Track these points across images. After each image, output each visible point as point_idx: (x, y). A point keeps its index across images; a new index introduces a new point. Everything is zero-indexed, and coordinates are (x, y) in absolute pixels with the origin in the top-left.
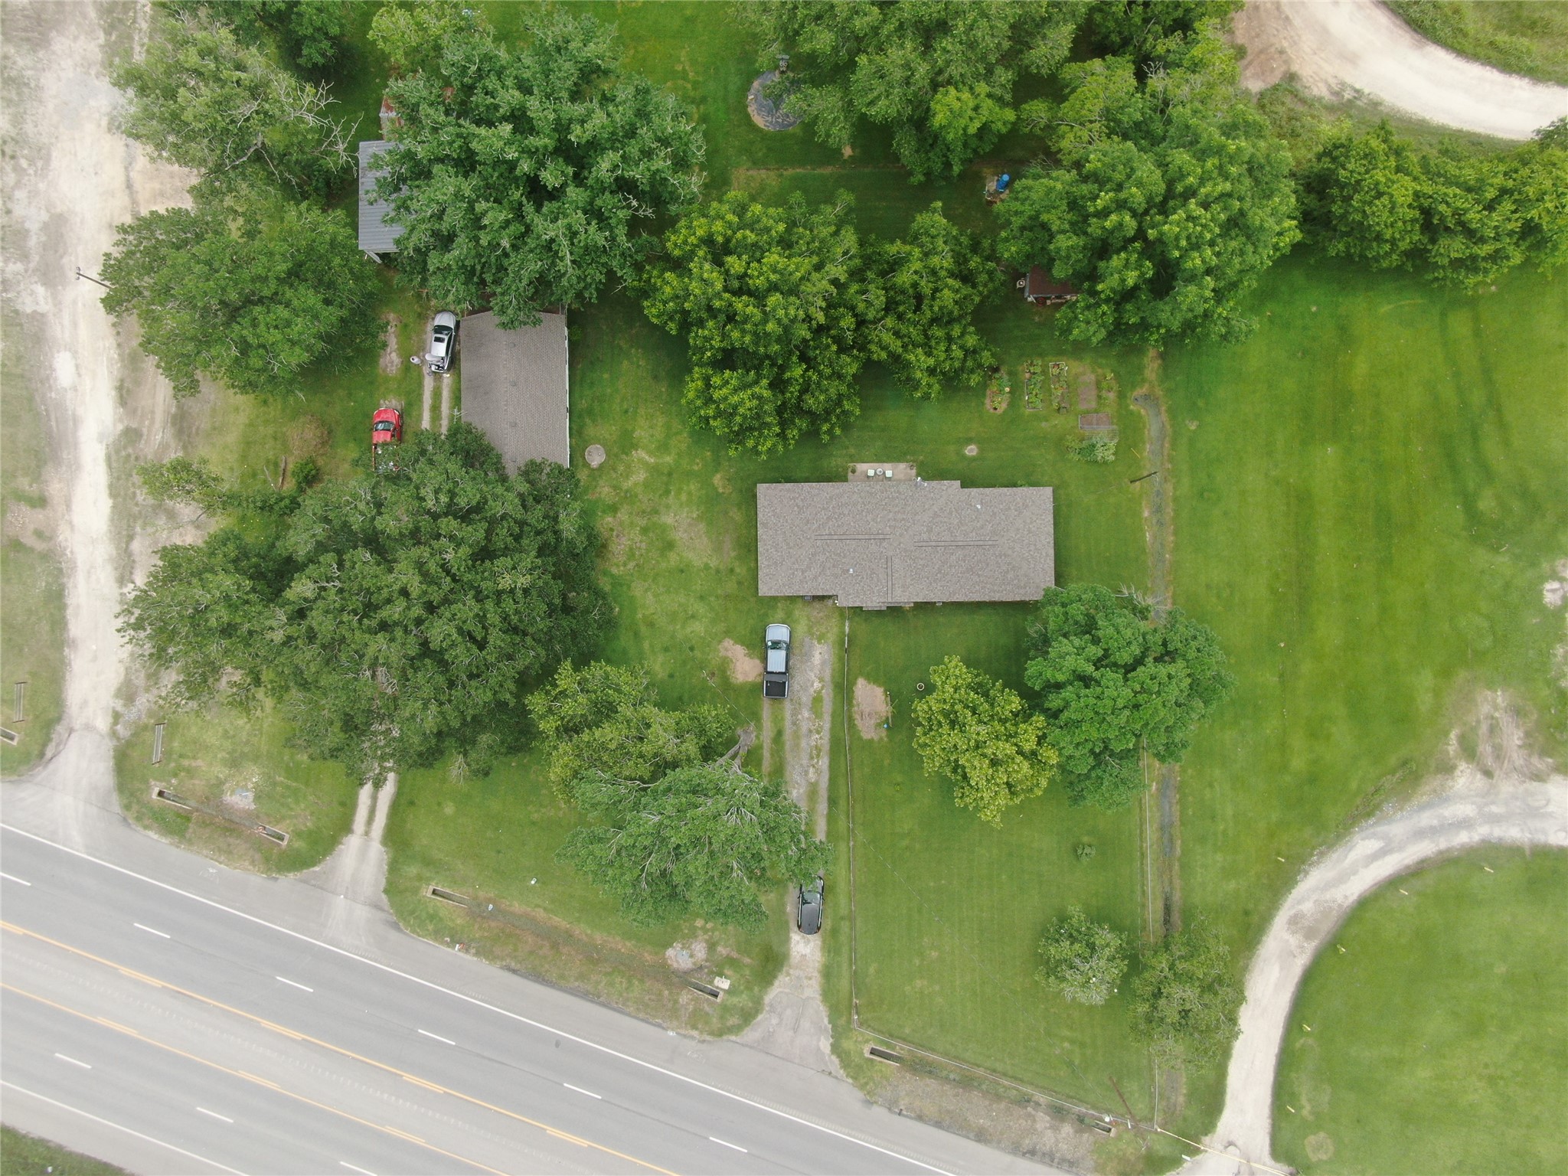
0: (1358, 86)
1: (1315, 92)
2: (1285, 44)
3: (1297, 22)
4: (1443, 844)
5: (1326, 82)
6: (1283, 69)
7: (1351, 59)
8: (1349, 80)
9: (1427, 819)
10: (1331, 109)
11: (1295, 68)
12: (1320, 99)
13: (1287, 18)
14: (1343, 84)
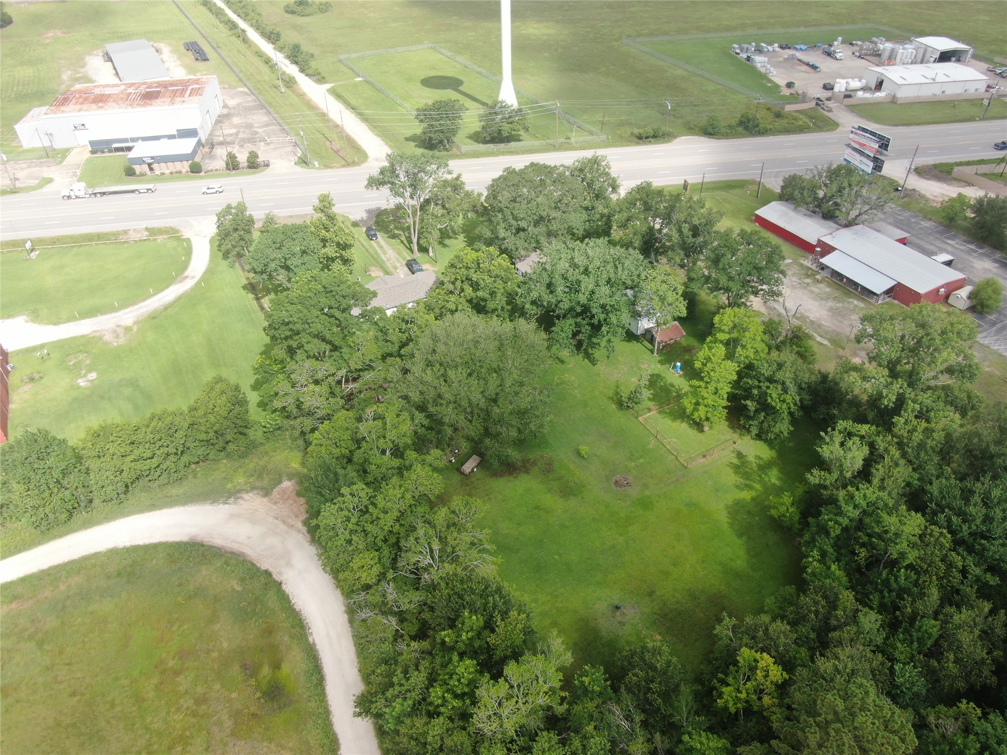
0: (227, 506)
1: (251, 494)
2: (275, 507)
3: (271, 520)
4: (136, 307)
5: (246, 500)
6: (272, 497)
7: (232, 516)
8: (233, 507)
9: (144, 310)
10: (240, 491)
11: (265, 500)
12: (247, 492)
13: (277, 519)
14: (236, 504)
